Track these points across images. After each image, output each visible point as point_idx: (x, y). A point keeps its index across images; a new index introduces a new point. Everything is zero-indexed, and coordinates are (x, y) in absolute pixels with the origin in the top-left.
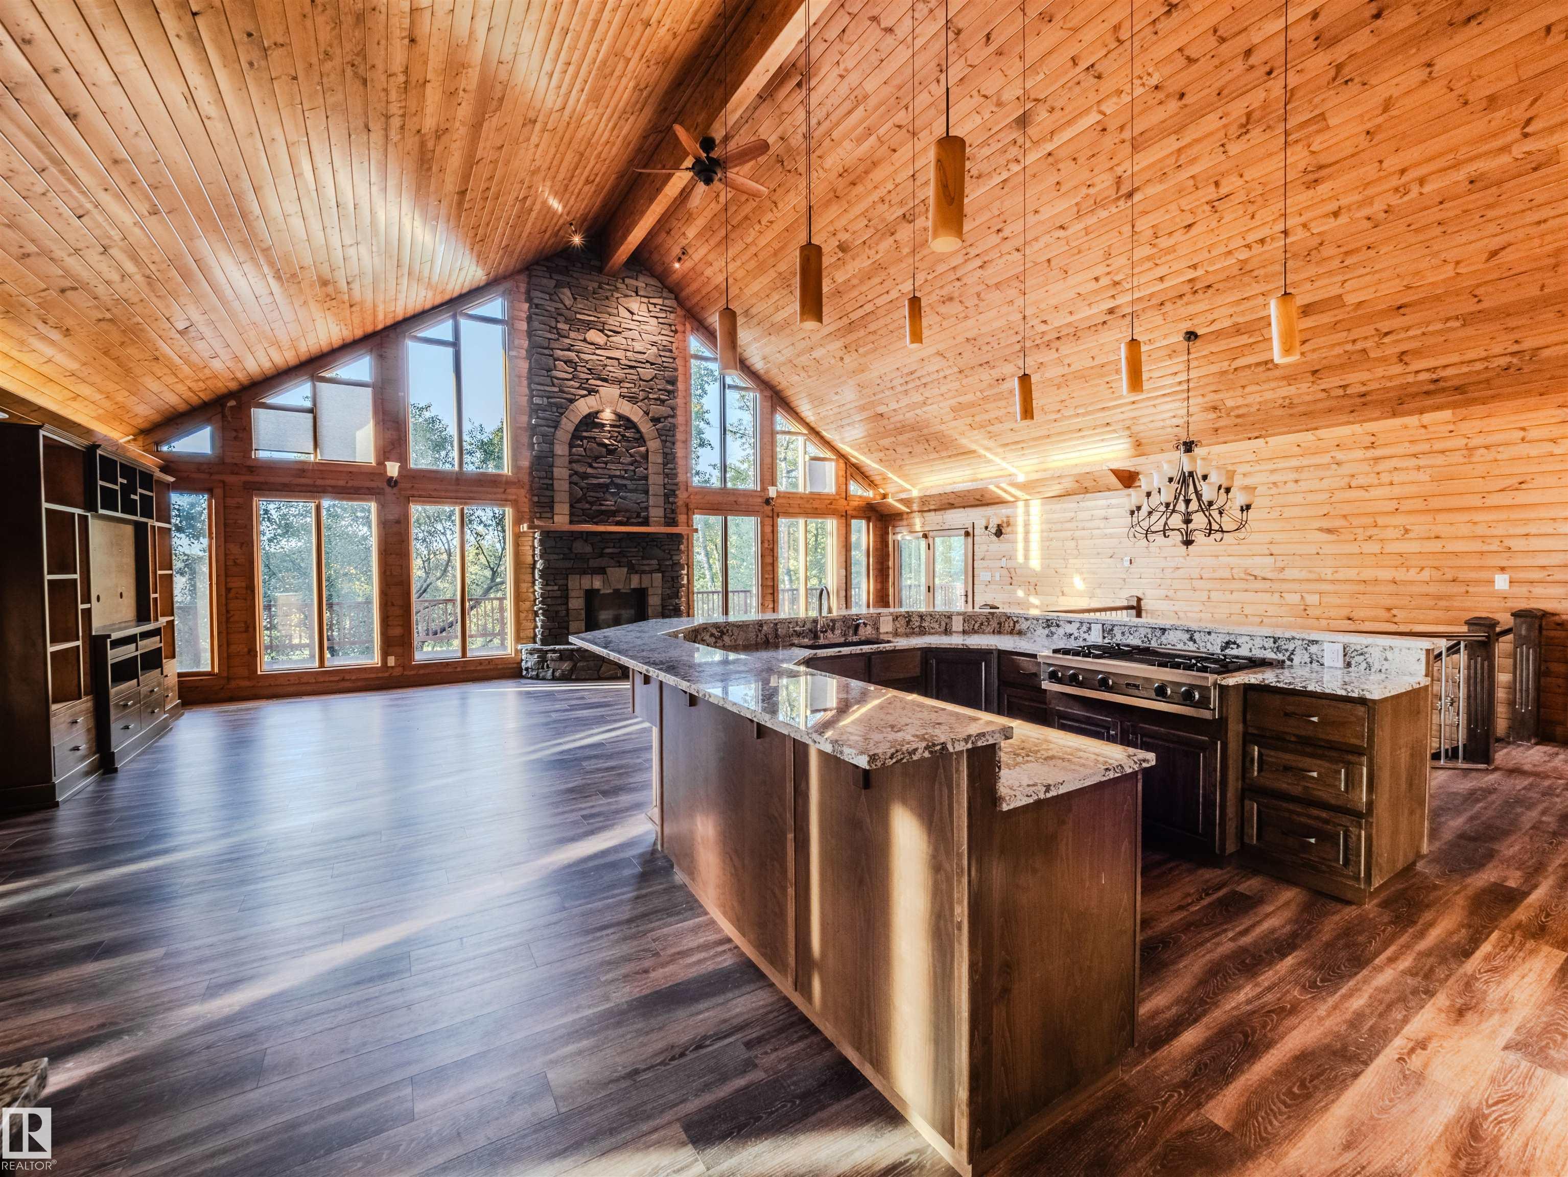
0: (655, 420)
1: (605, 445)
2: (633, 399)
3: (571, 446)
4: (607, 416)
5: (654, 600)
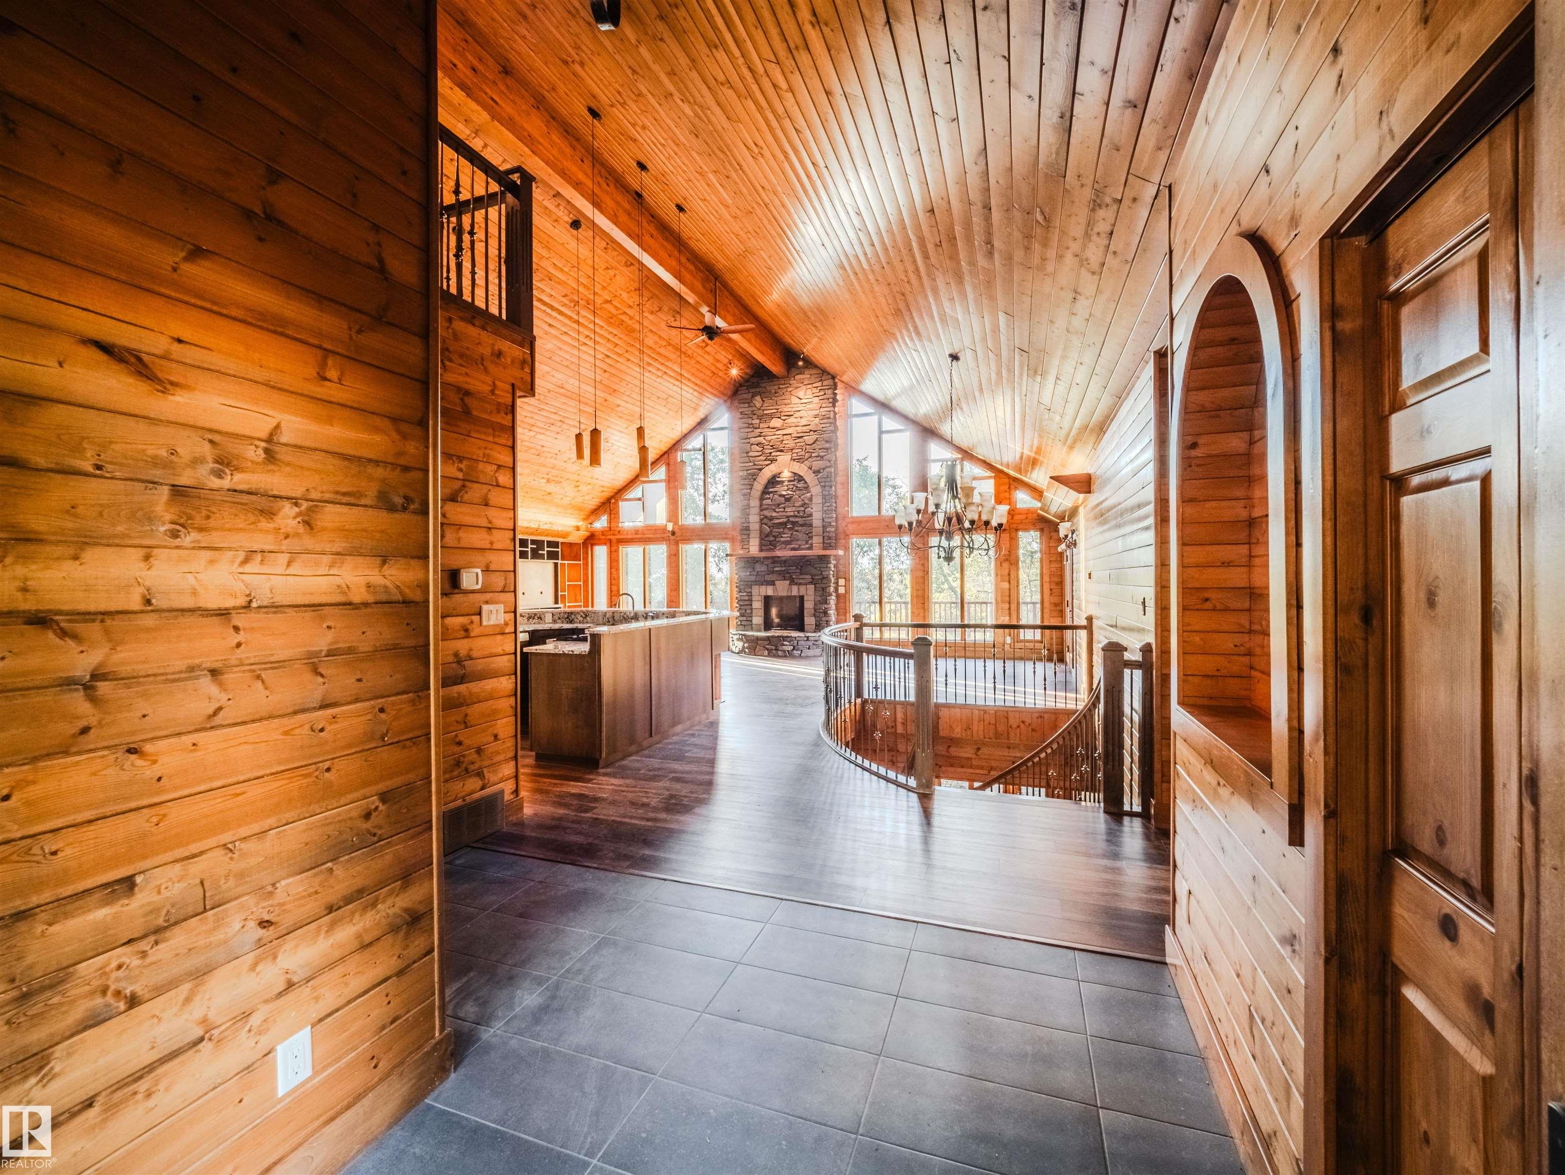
0: (817, 472)
1: (783, 496)
2: (800, 460)
3: (762, 499)
4: (786, 475)
5: (809, 605)
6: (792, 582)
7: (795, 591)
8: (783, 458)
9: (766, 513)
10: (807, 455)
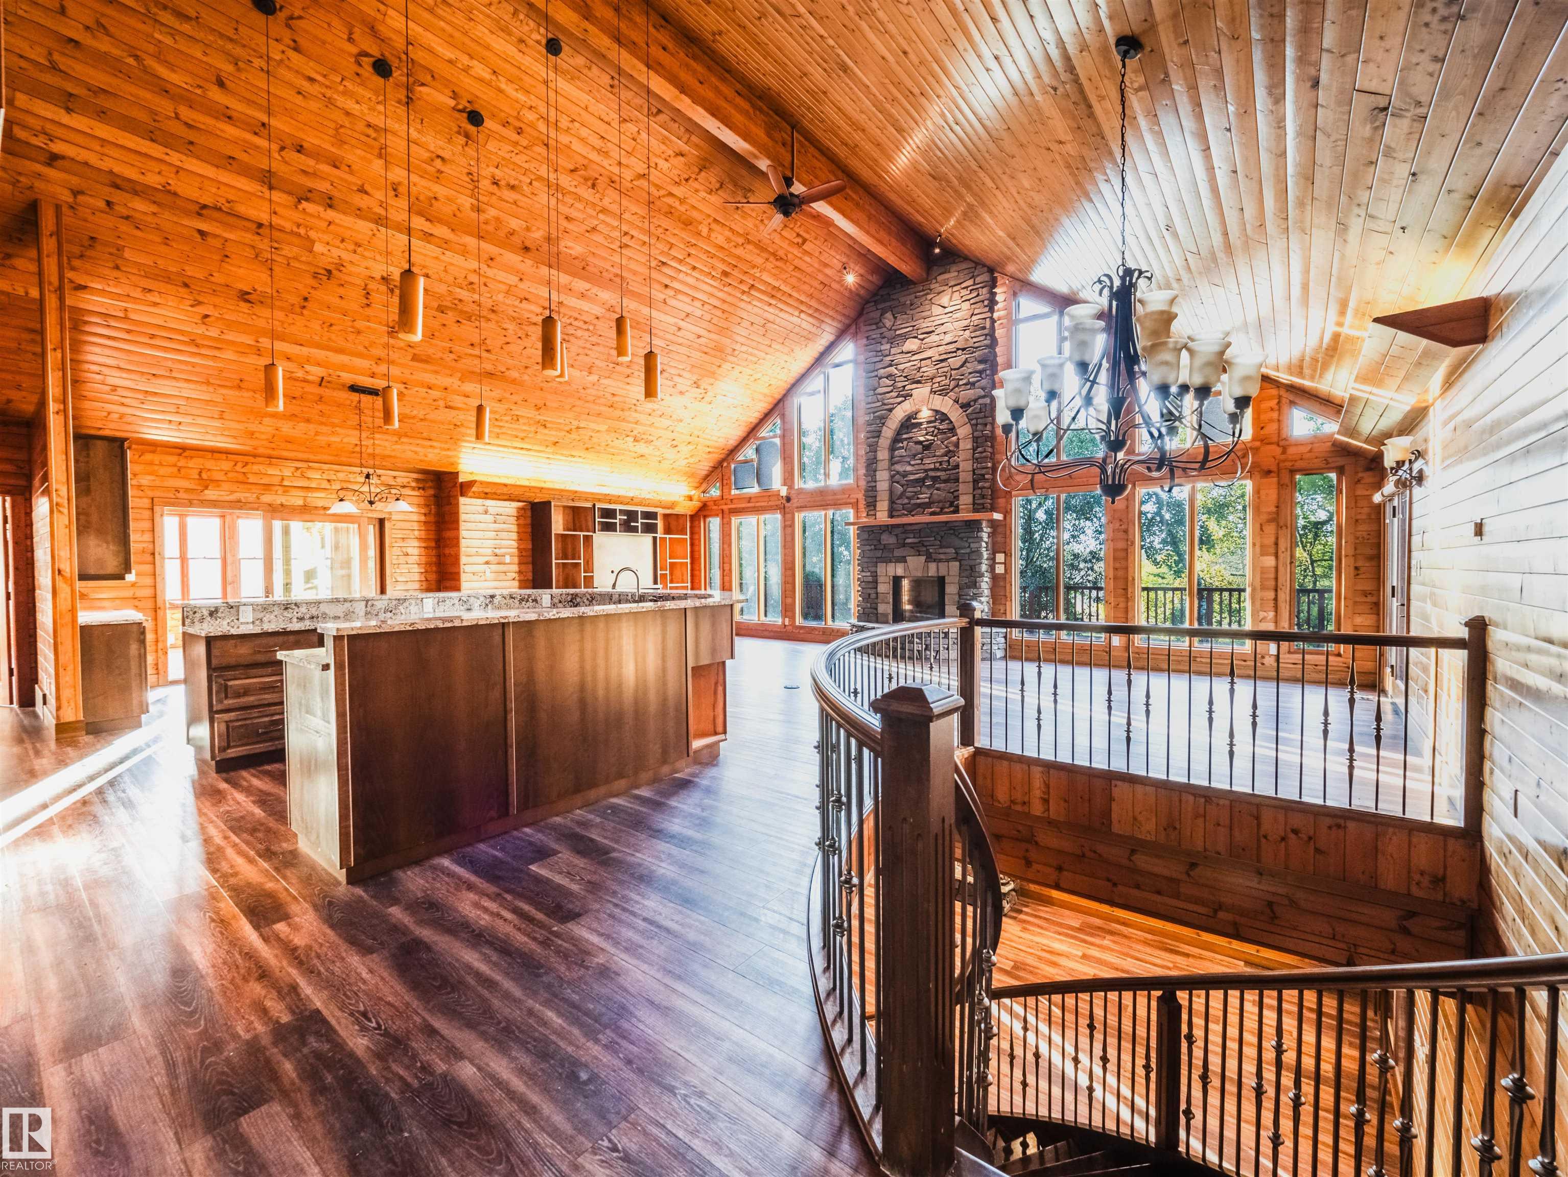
1: (920, 443)
2: (943, 392)
3: (892, 449)
5: (951, 589)
6: (930, 558)
7: (932, 570)
8: (921, 392)
9: (898, 467)
10: (953, 383)
